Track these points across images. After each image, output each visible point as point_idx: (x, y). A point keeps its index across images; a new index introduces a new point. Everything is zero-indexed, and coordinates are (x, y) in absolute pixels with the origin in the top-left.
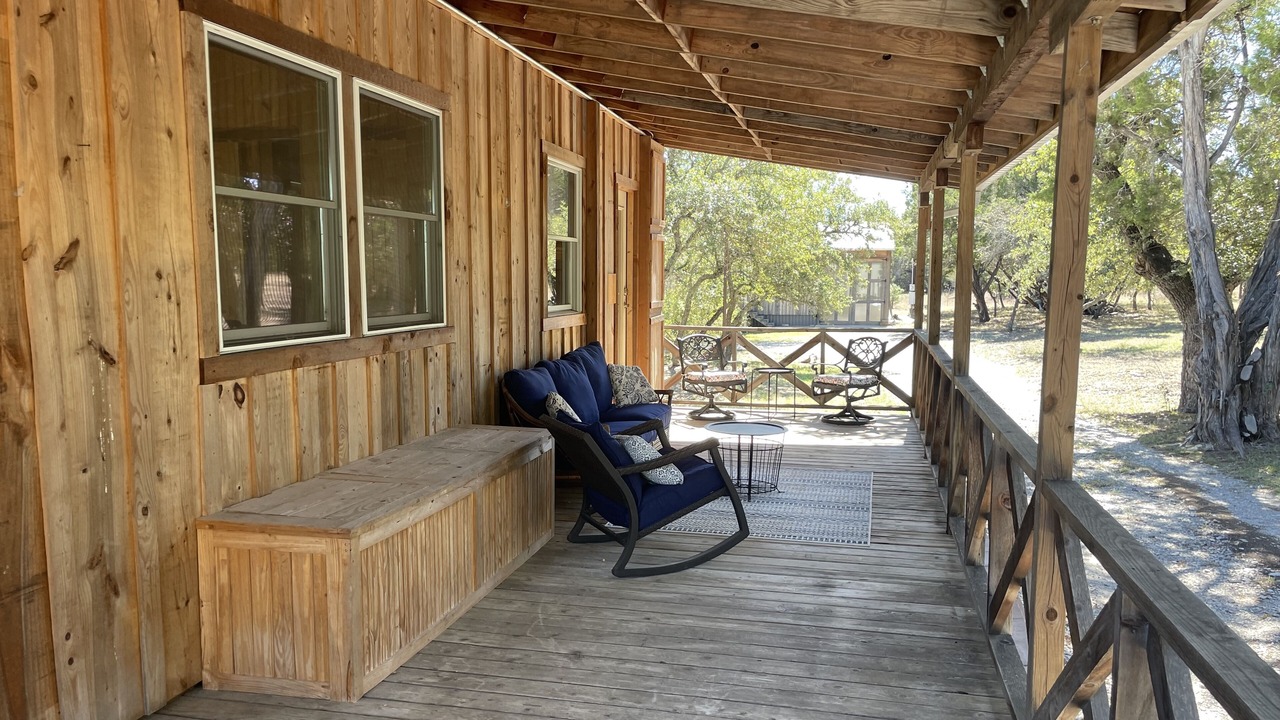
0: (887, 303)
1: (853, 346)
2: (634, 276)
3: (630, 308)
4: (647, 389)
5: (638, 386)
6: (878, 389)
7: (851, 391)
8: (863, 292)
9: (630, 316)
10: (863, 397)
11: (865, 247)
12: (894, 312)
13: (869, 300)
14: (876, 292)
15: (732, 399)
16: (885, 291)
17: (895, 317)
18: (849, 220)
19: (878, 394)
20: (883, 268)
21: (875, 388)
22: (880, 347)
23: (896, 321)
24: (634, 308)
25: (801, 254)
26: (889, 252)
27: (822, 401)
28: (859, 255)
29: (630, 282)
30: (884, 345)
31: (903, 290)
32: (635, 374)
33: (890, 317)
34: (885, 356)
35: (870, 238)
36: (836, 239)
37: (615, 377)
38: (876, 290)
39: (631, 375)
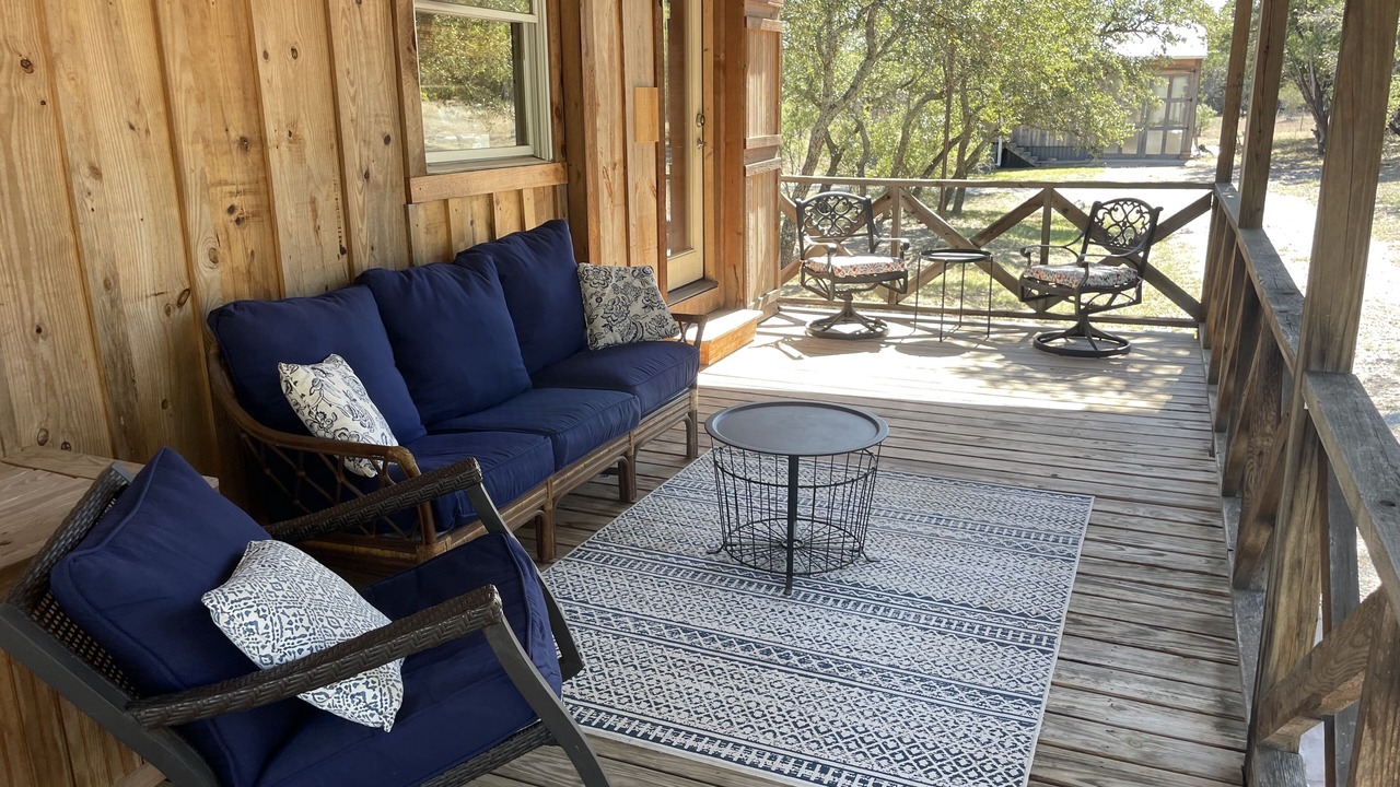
0: (1191, 130)
1: (1100, 213)
2: (716, 92)
3: (709, 149)
4: (656, 312)
5: (636, 308)
6: (1139, 293)
7: (1086, 298)
8: (1158, 116)
9: (710, 162)
10: (1108, 307)
11: (1161, 52)
12: (1201, 141)
13: (1167, 125)
14: (1177, 115)
15: (890, 299)
16: (1190, 114)
17: (1202, 148)
18: (1139, 12)
19: (1138, 301)
20: (1189, 82)
21: (1132, 292)
22: (1147, 217)
23: (1202, 153)
24: (716, 148)
25: (1059, 62)
26: (1199, 61)
27: (1040, 306)
28: (1157, 65)
29: (710, 104)
30: (1155, 213)
31: (1215, 112)
32: (637, 283)
33: (1194, 148)
34: (1158, 232)
35: (1169, 37)
36: (1121, 42)
37: (589, 289)
38: (1178, 112)
39: (627, 285)
